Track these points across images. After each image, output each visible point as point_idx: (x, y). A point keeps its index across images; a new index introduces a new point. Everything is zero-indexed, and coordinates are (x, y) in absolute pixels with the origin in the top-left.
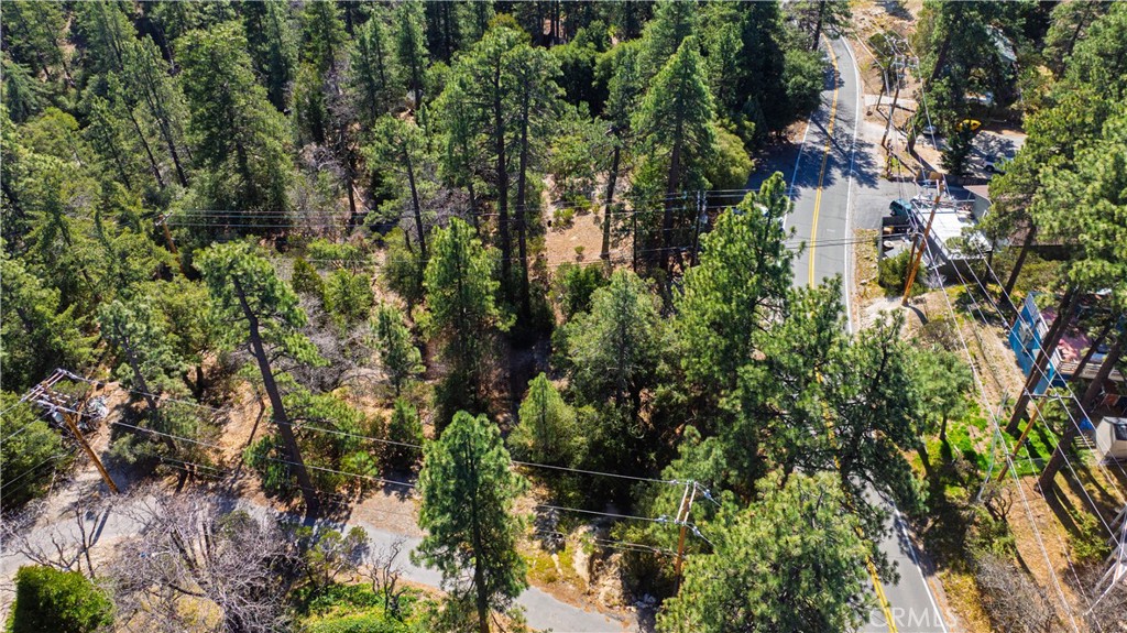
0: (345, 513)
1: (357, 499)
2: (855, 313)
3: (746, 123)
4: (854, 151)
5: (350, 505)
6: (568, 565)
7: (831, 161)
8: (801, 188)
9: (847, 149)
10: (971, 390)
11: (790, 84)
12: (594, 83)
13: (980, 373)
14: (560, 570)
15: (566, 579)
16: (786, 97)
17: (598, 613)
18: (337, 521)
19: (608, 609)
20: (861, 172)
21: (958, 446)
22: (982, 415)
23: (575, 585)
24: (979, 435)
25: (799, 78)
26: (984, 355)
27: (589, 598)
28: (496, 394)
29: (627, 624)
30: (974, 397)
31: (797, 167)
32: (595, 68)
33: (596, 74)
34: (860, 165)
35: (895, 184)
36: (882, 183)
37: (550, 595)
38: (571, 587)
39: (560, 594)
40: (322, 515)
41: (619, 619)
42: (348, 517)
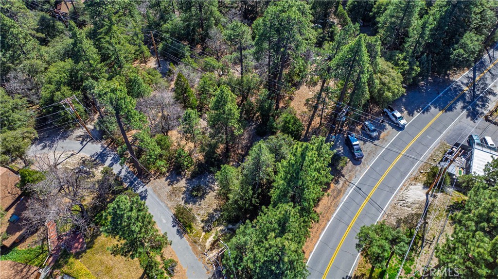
0: (148, 181)
1: (155, 178)
2: (405, 186)
3: (415, 67)
4: (481, 95)
5: (151, 179)
6: (206, 238)
7: (463, 97)
8: (432, 108)
9: (478, 93)
10: (417, 252)
11: (455, 52)
12: (371, 14)
13: (429, 247)
14: (201, 240)
15: (200, 245)
16: (449, 59)
17: (202, 263)
18: (144, 183)
19: (206, 264)
20: (474, 109)
21: (389, 275)
22: (412, 267)
23: (201, 248)
24: (403, 275)
25: (462, 51)
26: (438, 239)
27: (203, 256)
28: (240, 151)
29: (208, 273)
30: (416, 257)
31: (441, 94)
32: (375, 6)
33: (373, 9)
34: (478, 105)
35: (487, 123)
36: (481, 120)
37: (191, 248)
38: (200, 248)
39: (194, 249)
40: (141, 178)
41: (207, 269)
42: (148, 183)
